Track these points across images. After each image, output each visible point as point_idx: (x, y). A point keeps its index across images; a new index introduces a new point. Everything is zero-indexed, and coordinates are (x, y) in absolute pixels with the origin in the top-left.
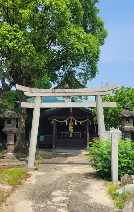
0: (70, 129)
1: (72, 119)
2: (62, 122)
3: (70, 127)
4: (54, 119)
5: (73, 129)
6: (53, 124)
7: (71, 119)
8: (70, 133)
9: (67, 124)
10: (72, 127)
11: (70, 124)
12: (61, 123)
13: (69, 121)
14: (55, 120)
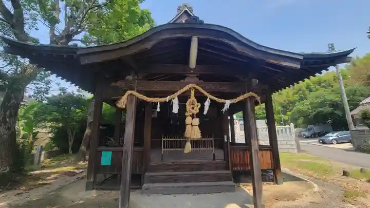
0: (188, 128)
1: (197, 92)
2: (158, 100)
3: (188, 120)
4: (129, 92)
5: (200, 126)
6: (125, 110)
7: (193, 93)
8: (186, 142)
9: (175, 110)
10: (196, 121)
11: (188, 107)
12: (156, 104)
13: (183, 99)
14: (134, 93)
